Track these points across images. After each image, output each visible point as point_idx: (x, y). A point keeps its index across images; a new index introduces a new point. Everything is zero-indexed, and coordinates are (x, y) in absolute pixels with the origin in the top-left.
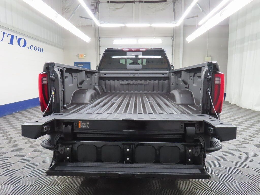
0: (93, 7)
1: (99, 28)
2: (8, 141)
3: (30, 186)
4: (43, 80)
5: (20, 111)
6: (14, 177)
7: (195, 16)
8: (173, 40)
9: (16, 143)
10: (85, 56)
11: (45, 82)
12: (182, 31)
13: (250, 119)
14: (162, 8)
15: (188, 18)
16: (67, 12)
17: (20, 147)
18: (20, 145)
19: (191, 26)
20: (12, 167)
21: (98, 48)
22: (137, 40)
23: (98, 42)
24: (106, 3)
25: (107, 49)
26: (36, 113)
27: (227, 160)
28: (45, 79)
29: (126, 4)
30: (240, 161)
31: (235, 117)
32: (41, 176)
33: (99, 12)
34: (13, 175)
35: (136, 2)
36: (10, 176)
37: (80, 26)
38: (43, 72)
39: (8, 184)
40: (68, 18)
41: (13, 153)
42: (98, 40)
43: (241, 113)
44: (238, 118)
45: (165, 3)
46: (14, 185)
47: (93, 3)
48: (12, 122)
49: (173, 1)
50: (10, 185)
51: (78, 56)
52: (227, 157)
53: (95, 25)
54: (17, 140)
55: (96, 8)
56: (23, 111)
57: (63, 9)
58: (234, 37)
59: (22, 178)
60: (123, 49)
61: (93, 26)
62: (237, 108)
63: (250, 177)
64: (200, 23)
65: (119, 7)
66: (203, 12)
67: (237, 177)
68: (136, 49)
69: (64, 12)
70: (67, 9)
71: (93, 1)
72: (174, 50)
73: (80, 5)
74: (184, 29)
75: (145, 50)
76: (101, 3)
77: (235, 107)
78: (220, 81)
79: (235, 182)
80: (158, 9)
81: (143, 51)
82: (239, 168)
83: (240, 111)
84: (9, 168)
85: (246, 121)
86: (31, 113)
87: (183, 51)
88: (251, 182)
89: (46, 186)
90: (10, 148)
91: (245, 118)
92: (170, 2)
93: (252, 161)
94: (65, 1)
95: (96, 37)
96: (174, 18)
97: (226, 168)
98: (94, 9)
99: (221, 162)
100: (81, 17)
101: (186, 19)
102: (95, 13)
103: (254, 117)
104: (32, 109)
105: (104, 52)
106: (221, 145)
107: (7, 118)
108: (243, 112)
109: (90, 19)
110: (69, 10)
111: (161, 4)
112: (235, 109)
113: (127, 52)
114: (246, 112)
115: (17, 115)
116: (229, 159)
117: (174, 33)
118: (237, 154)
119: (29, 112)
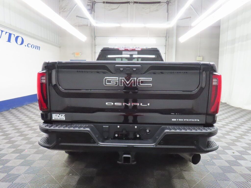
0: (89, 7)
1: (95, 28)
2: (5, 137)
3: (26, 184)
4: (41, 79)
5: (17, 107)
6: (11, 174)
7: (188, 17)
8: (166, 40)
9: (12, 139)
10: (80, 54)
11: (44, 81)
12: (175, 32)
13: (240, 117)
14: (156, 9)
15: (181, 19)
16: (64, 12)
17: (16, 143)
18: (17, 141)
19: (183, 27)
20: (9, 164)
21: (94, 47)
22: (131, 40)
23: (94, 41)
24: (101, 3)
25: (104, 48)
26: (32, 110)
27: (220, 159)
28: (44, 78)
29: (121, 5)
30: (234, 159)
31: (226, 115)
32: (38, 173)
33: (94, 12)
34: (10, 173)
35: (130, 3)
36: (6, 173)
37: (76, 25)
38: (42, 71)
39: (5, 181)
40: (65, 17)
41: (10, 149)
42: (94, 39)
43: (231, 111)
44: (229, 117)
45: (158, 4)
46: (11, 182)
47: (89, 3)
48: (9, 118)
49: (167, 2)
50: (7, 182)
51: (74, 54)
52: (220, 155)
53: (91, 25)
54: (13, 136)
55: (92, 8)
56: (20, 107)
57: (59, 9)
58: (225, 37)
59: (18, 176)
60: (119, 48)
61: (89, 25)
62: (228, 107)
63: (243, 176)
64: (193, 24)
65: (115, 8)
66: (196, 14)
67: (230, 176)
68: (132, 49)
69: (61, 11)
70: (63, 9)
71: (89, 1)
72: (167, 50)
73: (76, 5)
74: (177, 29)
75: (140, 49)
76: (96, 3)
77: (226, 106)
78: (217, 82)
79: (229, 181)
80: (152, 10)
81: (138, 51)
82: (233, 167)
83: (231, 109)
84: (6, 165)
85: (236, 119)
86: (27, 110)
87: (176, 51)
88: (245, 181)
89: (42, 183)
90: (7, 144)
91: (236, 117)
92: (164, 3)
93: (245, 159)
94: (62, 1)
95: (91, 37)
96: (168, 19)
97: (220, 167)
98: (90, 9)
99: (214, 161)
100: (77, 16)
101: (179, 20)
102: (91, 13)
103: (244, 116)
104: (29, 106)
105: (100, 51)
106: (217, 146)
107: (3, 114)
108: (233, 110)
109: (86, 19)
110: (66, 9)
111: (156, 5)
112: (226, 107)
113: (123, 52)
114: (237, 111)
115: (14, 111)
116: (223, 158)
117: (167, 33)
118: (229, 152)
119: (25, 109)
